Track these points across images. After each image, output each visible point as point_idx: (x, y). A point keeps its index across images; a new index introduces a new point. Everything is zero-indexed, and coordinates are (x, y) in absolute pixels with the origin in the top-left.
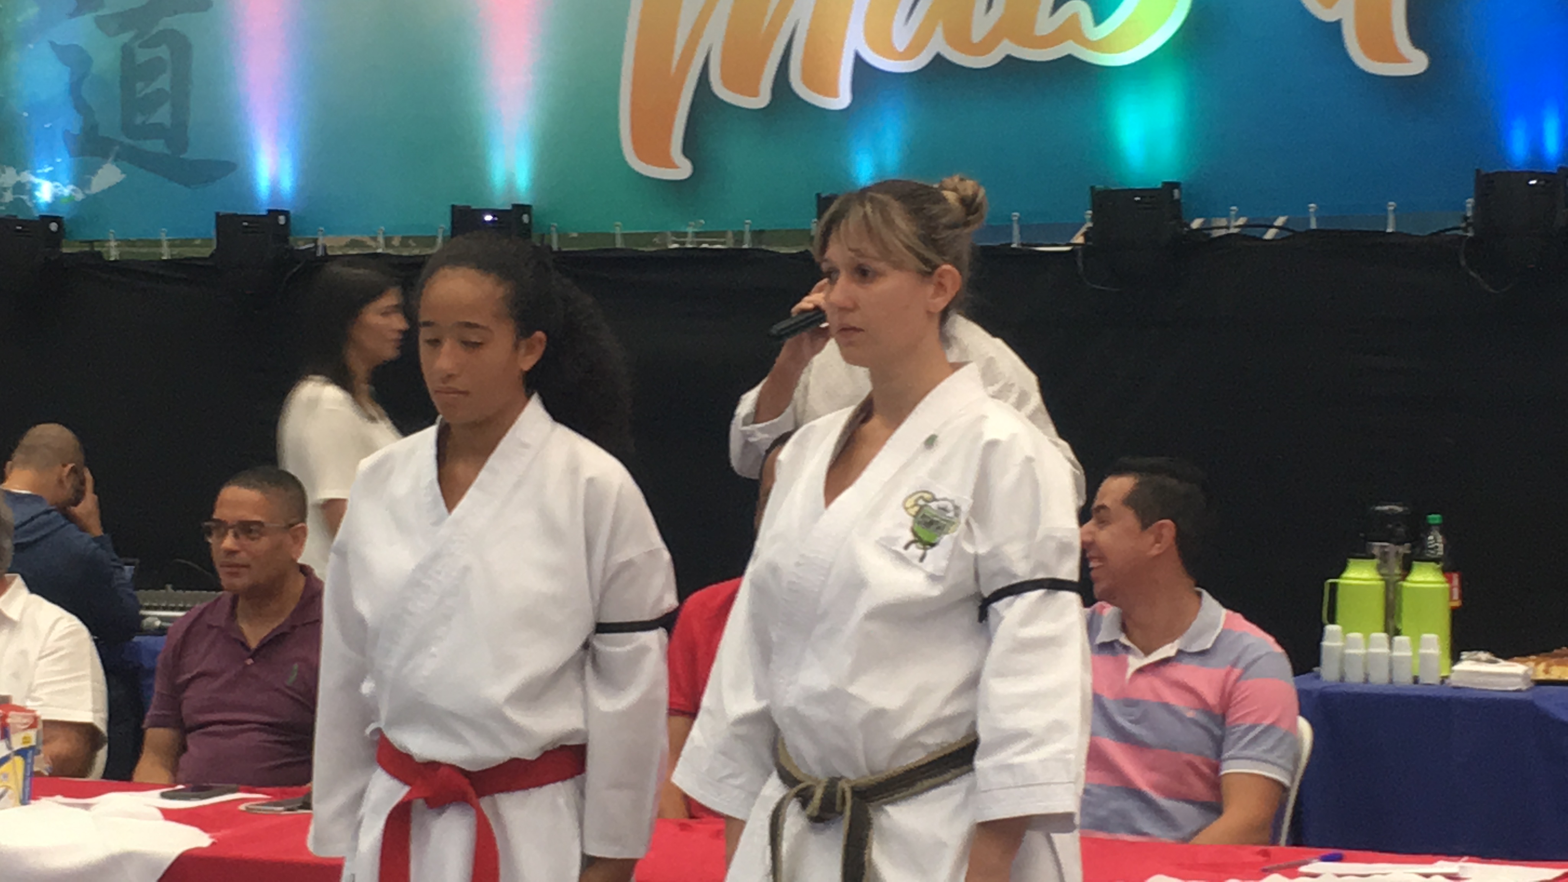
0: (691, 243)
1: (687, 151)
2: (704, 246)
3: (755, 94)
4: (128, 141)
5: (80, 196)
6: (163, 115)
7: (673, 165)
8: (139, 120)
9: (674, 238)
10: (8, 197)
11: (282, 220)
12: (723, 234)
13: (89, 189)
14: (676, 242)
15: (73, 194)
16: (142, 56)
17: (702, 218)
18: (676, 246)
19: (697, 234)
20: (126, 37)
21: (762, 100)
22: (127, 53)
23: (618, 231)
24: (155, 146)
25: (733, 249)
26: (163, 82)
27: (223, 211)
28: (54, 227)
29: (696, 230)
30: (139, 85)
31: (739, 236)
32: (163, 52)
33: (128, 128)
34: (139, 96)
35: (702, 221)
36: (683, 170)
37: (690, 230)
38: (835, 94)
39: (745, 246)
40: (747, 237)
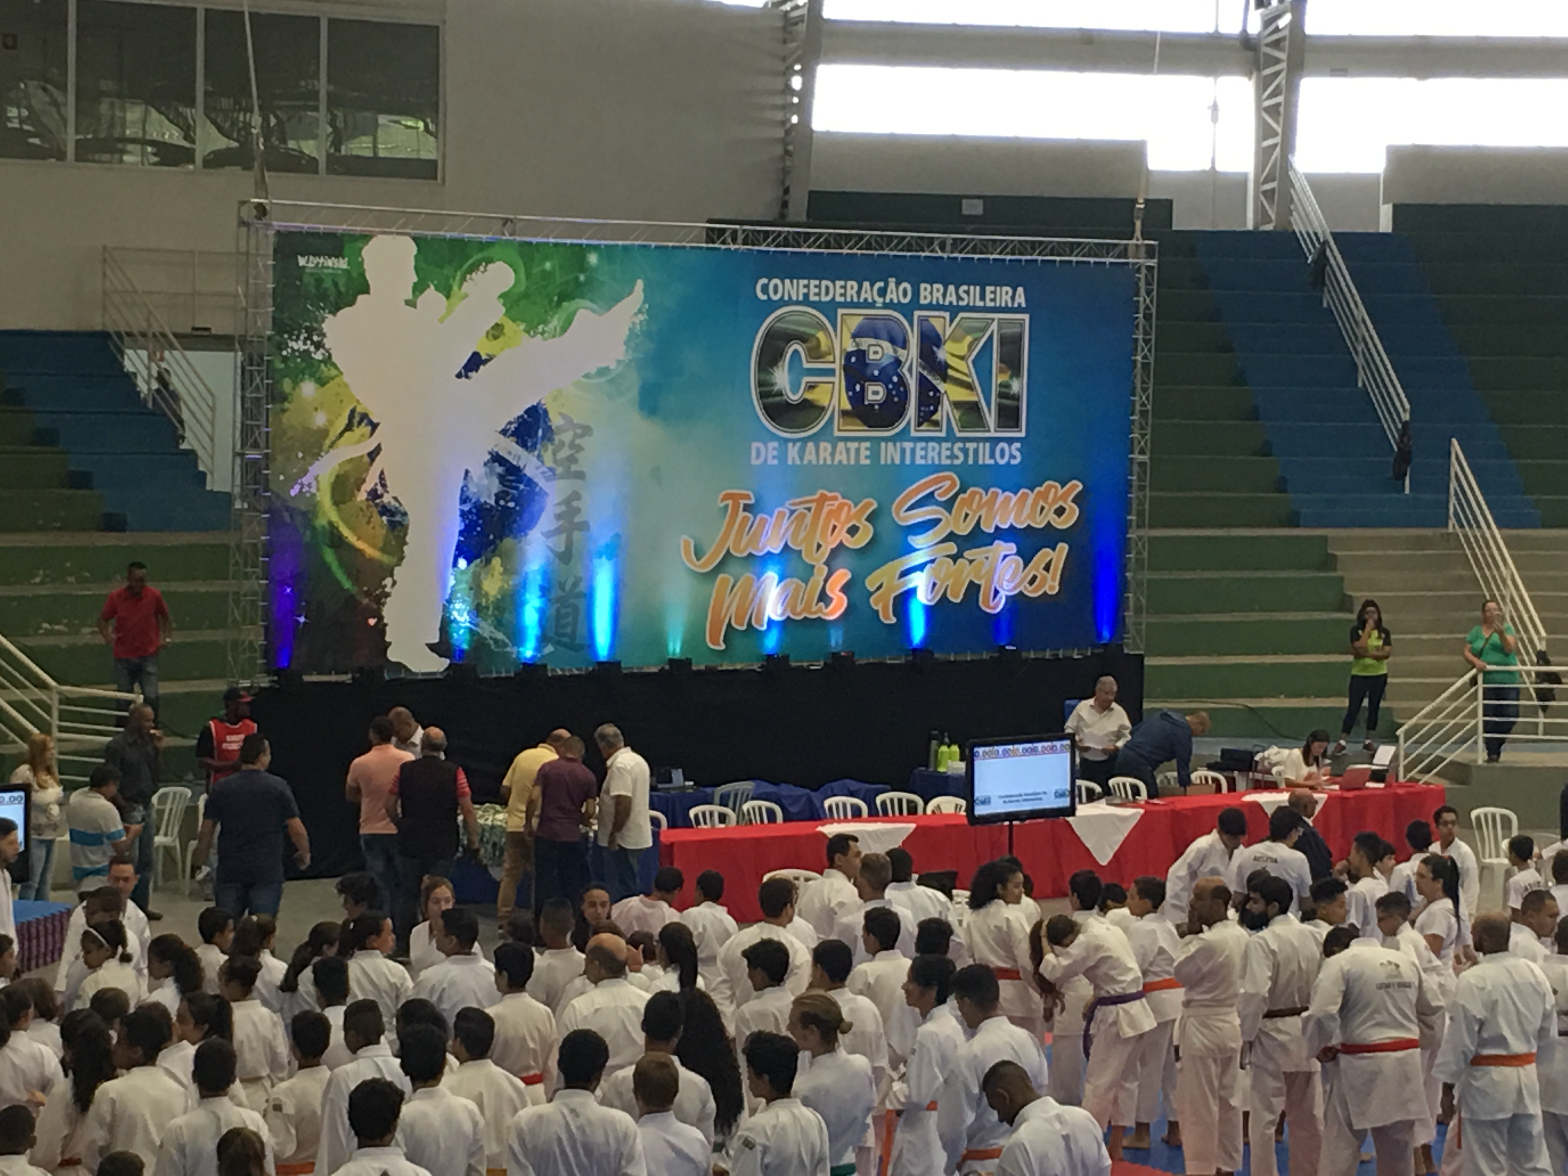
0: (724, 668)
1: (724, 641)
4: (557, 638)
5: (539, 656)
6: (569, 630)
7: (719, 644)
8: (560, 631)
13: (542, 653)
14: (720, 668)
15: (537, 655)
16: (563, 611)
20: (558, 605)
21: (744, 628)
22: (558, 611)
24: (566, 640)
26: (570, 619)
30: (561, 620)
32: (569, 610)
33: (557, 633)
36: (723, 647)
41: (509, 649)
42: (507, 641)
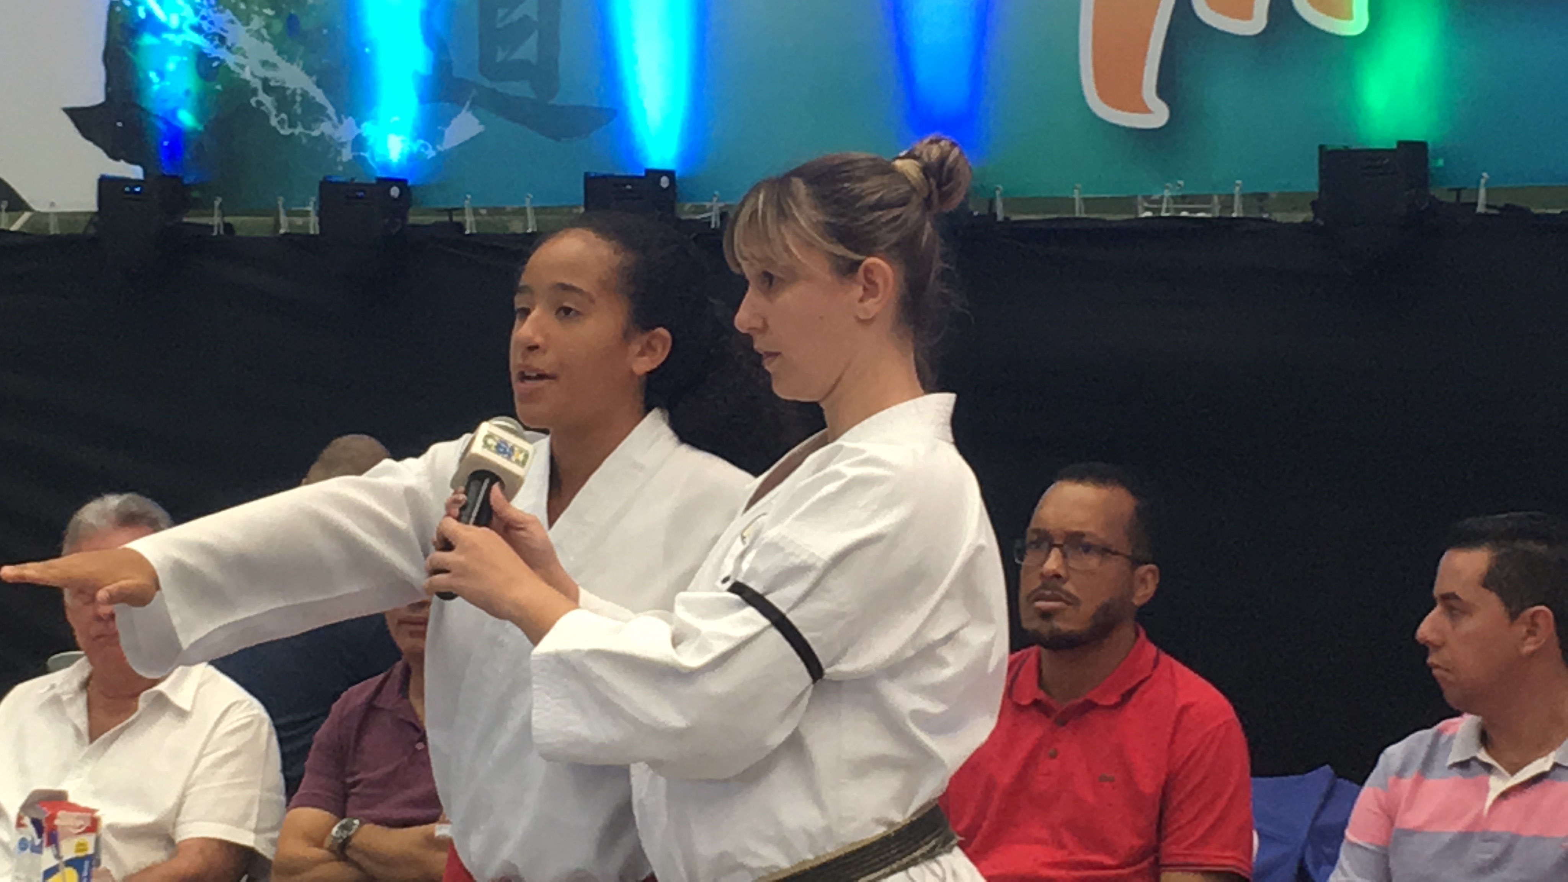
0: (1167, 210)
1: (1163, 91)
2: (1184, 214)
3: (1247, 14)
4: (487, 83)
5: (431, 153)
6: (528, 51)
7: (1147, 111)
8: (501, 56)
9: (1146, 205)
10: (347, 155)
11: (664, 182)
12: (1207, 199)
13: (441, 146)
14: (1147, 209)
15: (423, 150)
17: (1180, 179)
18: (1149, 214)
19: (1175, 199)
21: (1257, 23)
23: (1076, 195)
24: (519, 89)
25: (1220, 218)
26: (529, 7)
27: (595, 170)
28: (395, 191)
29: (1175, 194)
30: (501, 12)
31: (1227, 202)
33: (487, 66)
34: (500, 25)
35: (1181, 182)
36: (1157, 115)
37: (1167, 193)
38: (1348, 16)
39: (1234, 215)
40: (1237, 203)
41: (325, 128)
42: (319, 95)
